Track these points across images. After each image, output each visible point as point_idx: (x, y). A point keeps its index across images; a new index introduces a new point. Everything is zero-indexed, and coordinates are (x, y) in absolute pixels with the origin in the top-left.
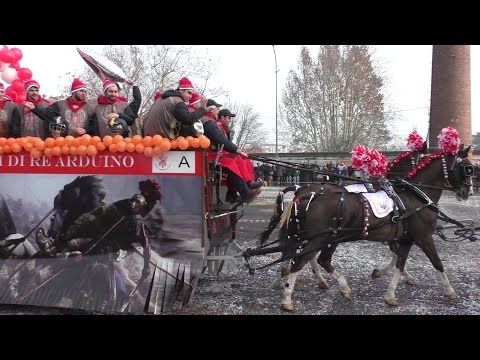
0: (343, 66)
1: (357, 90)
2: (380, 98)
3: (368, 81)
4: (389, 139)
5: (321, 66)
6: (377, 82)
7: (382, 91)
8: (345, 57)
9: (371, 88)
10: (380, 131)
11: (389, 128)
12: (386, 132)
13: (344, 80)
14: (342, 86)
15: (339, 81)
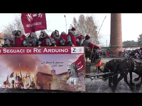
0: (86, 23)
1: (90, 30)
2: (96, 32)
3: (93, 27)
4: (99, 44)
5: (79, 23)
6: (95, 27)
7: (97, 30)
8: (86, 20)
9: (94, 29)
10: (97, 42)
11: (99, 40)
12: (98, 42)
13: (86, 27)
14: (85, 29)
15: (85, 27)
